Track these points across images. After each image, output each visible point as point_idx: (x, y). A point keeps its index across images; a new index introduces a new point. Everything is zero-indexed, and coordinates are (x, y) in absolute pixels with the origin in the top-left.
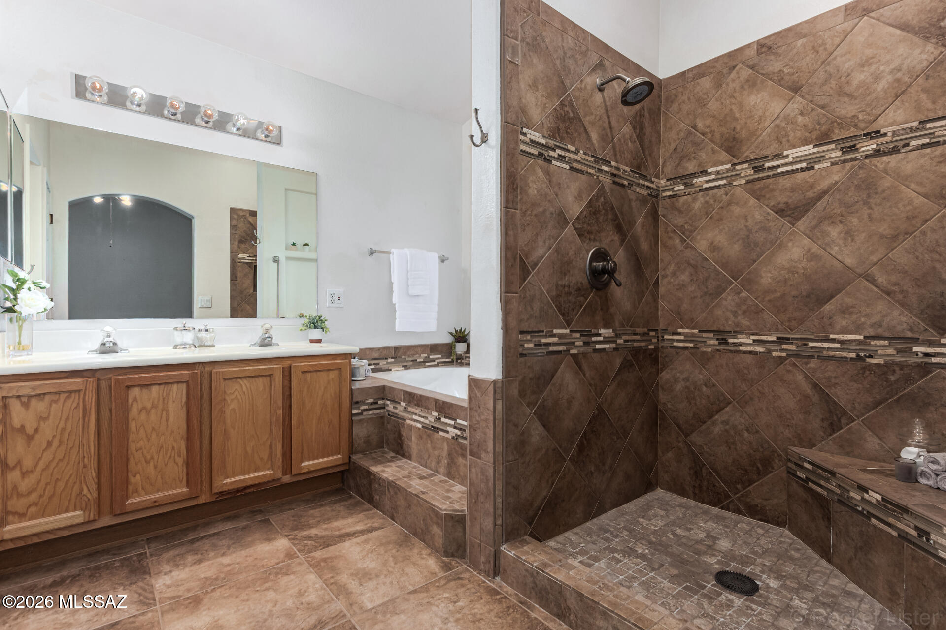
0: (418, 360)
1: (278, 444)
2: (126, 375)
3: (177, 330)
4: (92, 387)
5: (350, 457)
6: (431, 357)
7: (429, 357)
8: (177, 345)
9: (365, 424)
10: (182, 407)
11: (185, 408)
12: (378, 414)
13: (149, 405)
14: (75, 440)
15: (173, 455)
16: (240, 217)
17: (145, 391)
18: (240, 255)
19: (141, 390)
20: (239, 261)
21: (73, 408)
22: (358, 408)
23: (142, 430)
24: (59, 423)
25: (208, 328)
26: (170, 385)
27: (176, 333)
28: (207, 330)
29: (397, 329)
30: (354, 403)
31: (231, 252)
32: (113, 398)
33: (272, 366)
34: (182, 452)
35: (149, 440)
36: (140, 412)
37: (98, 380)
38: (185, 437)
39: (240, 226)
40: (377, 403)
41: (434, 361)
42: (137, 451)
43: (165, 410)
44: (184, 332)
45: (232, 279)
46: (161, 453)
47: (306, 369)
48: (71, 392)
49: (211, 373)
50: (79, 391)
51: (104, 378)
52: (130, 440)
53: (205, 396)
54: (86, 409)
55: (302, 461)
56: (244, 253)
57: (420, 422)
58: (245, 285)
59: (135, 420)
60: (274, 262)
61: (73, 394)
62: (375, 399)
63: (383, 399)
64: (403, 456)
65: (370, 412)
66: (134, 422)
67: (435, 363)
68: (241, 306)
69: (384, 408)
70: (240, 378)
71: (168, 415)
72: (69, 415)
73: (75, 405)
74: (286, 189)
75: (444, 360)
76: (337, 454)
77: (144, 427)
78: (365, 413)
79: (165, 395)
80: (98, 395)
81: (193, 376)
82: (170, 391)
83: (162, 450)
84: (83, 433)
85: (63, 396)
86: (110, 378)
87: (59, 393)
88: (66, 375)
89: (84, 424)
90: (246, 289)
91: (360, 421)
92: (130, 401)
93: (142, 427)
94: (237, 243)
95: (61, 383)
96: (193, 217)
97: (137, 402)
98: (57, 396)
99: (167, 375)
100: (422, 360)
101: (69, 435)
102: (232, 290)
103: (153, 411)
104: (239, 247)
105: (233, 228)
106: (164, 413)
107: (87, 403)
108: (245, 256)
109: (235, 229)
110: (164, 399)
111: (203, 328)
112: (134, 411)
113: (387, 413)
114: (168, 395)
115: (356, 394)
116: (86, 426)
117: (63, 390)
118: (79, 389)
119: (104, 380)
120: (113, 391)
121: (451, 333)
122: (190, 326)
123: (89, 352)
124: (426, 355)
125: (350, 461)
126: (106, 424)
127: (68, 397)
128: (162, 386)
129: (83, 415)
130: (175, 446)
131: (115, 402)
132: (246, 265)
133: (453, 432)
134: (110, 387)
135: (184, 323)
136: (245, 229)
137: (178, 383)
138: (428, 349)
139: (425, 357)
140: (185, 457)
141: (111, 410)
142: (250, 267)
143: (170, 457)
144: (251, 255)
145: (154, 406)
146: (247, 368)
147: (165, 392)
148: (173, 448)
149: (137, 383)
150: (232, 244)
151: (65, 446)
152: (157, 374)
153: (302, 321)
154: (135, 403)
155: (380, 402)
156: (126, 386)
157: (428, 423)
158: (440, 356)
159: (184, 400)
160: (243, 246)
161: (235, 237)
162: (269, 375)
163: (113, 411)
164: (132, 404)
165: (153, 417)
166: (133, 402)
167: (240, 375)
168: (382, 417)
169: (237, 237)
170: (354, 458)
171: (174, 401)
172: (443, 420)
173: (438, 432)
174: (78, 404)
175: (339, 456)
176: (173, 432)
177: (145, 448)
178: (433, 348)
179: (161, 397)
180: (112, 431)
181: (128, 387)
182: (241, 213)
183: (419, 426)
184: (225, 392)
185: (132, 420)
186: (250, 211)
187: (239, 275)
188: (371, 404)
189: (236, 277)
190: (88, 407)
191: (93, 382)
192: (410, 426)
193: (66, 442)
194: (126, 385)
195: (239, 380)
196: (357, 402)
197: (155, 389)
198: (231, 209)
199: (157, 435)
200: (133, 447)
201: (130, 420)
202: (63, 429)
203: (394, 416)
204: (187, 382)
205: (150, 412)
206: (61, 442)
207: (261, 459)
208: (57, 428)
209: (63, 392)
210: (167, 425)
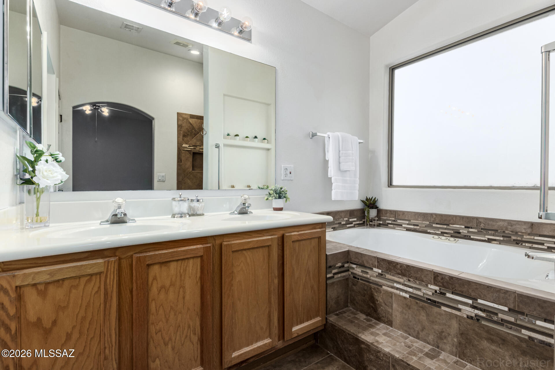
0: (342, 223)
1: (275, 312)
2: (146, 252)
3: (175, 200)
4: (114, 268)
5: (326, 319)
6: (350, 220)
7: (349, 220)
8: (175, 215)
9: (336, 286)
10: (197, 282)
11: (199, 284)
12: (344, 276)
13: (167, 283)
14: (96, 329)
15: (189, 334)
16: (184, 119)
17: (164, 268)
18: (184, 145)
19: (161, 267)
20: (183, 149)
21: (93, 293)
22: (331, 272)
23: (161, 311)
24: (79, 312)
25: (198, 198)
26: (187, 261)
27: (174, 203)
28: (198, 201)
29: (333, 198)
30: (329, 268)
31: (178, 143)
32: (134, 278)
33: (270, 237)
34: (197, 330)
35: (167, 321)
36: (159, 291)
37: (120, 259)
38: (199, 314)
39: (183, 125)
40: (343, 266)
41: (352, 223)
42: (156, 334)
43: (183, 287)
44: (181, 202)
45: (178, 162)
46: (178, 333)
47: (296, 238)
48: (91, 275)
49: (221, 245)
50: (100, 273)
51: (125, 256)
52: (150, 322)
53: (216, 269)
54: (107, 294)
55: (292, 326)
56: (187, 144)
57: (406, 292)
58: (187, 166)
59: (155, 300)
60: (216, 147)
61: (94, 278)
62: (342, 263)
63: (348, 262)
64: (379, 319)
65: (339, 275)
66: (154, 302)
67: (353, 225)
68: (184, 180)
69: (348, 270)
70: (245, 250)
71: (184, 292)
72: (89, 301)
73: (96, 289)
74: (224, 95)
75: (358, 222)
76: (317, 316)
77: (163, 307)
78: (336, 276)
79: (182, 271)
80: (119, 277)
81: (207, 249)
82: (186, 267)
83: (179, 328)
84: (104, 319)
85: (84, 280)
86: (132, 256)
87: (79, 277)
88: (86, 255)
89: (105, 311)
90: (187, 169)
91: (333, 283)
92: (150, 279)
93: (161, 307)
94: (181, 137)
95: (82, 266)
96: (153, 119)
97: (157, 280)
98: (78, 280)
99: (184, 251)
100: (344, 223)
101: (89, 324)
102: (178, 169)
103: (171, 289)
104: (183, 140)
105: (179, 126)
106: (181, 290)
107: (109, 287)
108: (187, 146)
109: (180, 127)
110: (181, 276)
111: (194, 198)
112: (154, 290)
113: (352, 276)
114: (185, 270)
115: (329, 259)
116: (107, 313)
117: (84, 274)
118: (100, 271)
119: (125, 258)
120: (134, 271)
121: (363, 201)
122: (184, 196)
123: (102, 222)
124: (347, 219)
125: (326, 322)
126: (127, 307)
127: (89, 281)
128: (180, 262)
129: (104, 301)
130: (191, 324)
131: (137, 283)
132: (187, 152)
133: (468, 311)
134: (131, 265)
135: (180, 194)
136: (187, 127)
137: (193, 258)
138: (348, 214)
139: (347, 220)
140: (200, 334)
141: (131, 292)
142: (190, 153)
143: (186, 336)
144: (191, 145)
145: (172, 284)
146: (250, 240)
147: (182, 268)
148: (189, 327)
149: (157, 261)
150: (178, 137)
151: (85, 336)
152: (175, 250)
153: (266, 192)
154: (155, 282)
155: (346, 265)
156: (147, 265)
157: (422, 294)
158: (355, 219)
159: (199, 275)
160: (186, 139)
161: (180, 133)
162: (268, 246)
163: (134, 293)
164: (152, 284)
165: (171, 296)
166: (153, 280)
167: (246, 247)
168: (347, 279)
169: (182, 132)
170: (331, 319)
171: (190, 277)
172: (449, 295)
173: (440, 307)
174: (99, 287)
175: (318, 319)
176: (189, 309)
177: (164, 330)
178: (351, 213)
179: (178, 273)
180: (132, 315)
181: (149, 266)
182: (184, 116)
183: (407, 296)
184: (233, 265)
185: (152, 300)
186: (190, 115)
187: (183, 159)
188: (340, 267)
189: (181, 161)
190: (109, 291)
191: (115, 262)
192: (391, 294)
193: (86, 332)
194: (147, 263)
195: (244, 252)
196: (330, 267)
197: (173, 265)
198: (178, 113)
199: (175, 315)
200: (153, 329)
201: (150, 300)
202: (84, 318)
203: (361, 279)
204: (201, 257)
205: (168, 290)
206: (81, 333)
207: (262, 328)
208: (77, 317)
209: (84, 276)
210: (184, 302)
